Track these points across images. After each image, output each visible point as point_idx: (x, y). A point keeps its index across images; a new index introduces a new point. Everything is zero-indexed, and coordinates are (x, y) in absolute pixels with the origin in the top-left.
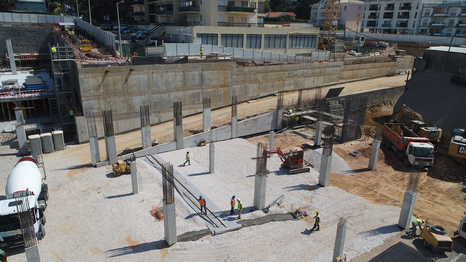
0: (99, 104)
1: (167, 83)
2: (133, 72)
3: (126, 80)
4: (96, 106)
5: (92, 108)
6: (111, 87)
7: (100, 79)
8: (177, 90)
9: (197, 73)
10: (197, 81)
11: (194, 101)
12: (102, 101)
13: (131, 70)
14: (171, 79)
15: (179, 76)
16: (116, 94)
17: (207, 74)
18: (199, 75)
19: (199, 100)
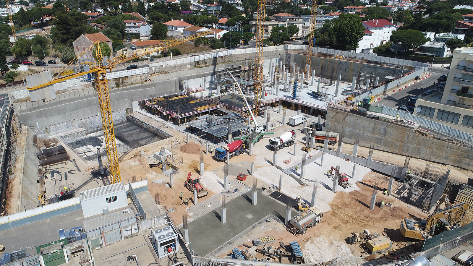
0: (331, 124)
1: (364, 127)
2: (348, 116)
3: (345, 118)
4: (330, 125)
5: (328, 125)
6: (338, 119)
7: (334, 114)
8: (369, 132)
9: (383, 127)
10: (382, 131)
11: (378, 142)
12: (333, 124)
13: (348, 115)
14: (366, 126)
15: (372, 126)
16: (339, 122)
17: (389, 130)
18: (384, 129)
19: (381, 143)
